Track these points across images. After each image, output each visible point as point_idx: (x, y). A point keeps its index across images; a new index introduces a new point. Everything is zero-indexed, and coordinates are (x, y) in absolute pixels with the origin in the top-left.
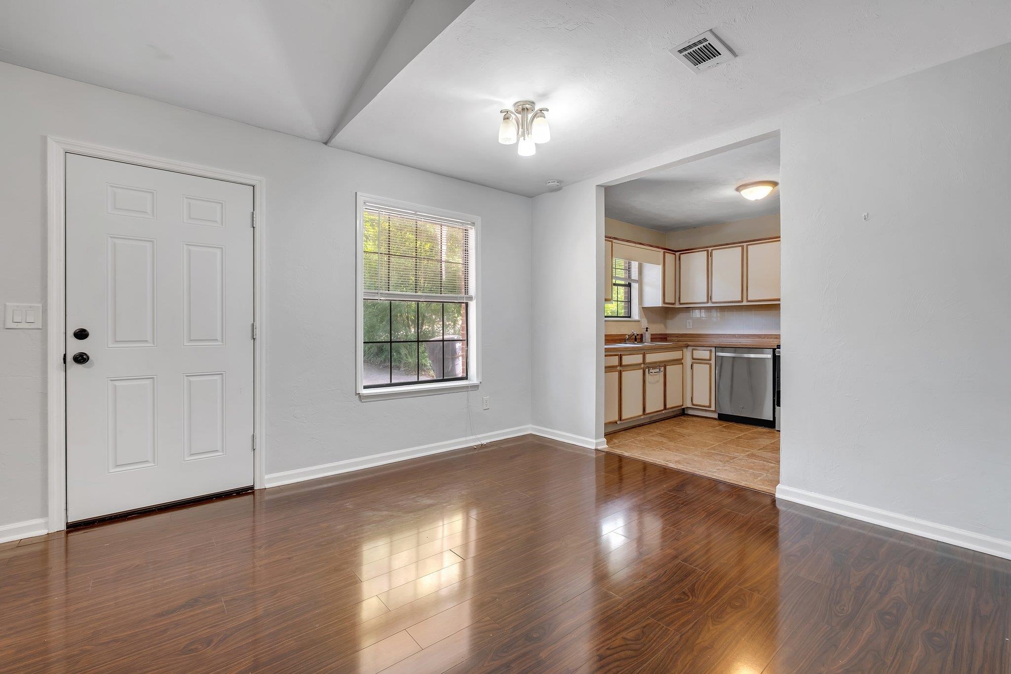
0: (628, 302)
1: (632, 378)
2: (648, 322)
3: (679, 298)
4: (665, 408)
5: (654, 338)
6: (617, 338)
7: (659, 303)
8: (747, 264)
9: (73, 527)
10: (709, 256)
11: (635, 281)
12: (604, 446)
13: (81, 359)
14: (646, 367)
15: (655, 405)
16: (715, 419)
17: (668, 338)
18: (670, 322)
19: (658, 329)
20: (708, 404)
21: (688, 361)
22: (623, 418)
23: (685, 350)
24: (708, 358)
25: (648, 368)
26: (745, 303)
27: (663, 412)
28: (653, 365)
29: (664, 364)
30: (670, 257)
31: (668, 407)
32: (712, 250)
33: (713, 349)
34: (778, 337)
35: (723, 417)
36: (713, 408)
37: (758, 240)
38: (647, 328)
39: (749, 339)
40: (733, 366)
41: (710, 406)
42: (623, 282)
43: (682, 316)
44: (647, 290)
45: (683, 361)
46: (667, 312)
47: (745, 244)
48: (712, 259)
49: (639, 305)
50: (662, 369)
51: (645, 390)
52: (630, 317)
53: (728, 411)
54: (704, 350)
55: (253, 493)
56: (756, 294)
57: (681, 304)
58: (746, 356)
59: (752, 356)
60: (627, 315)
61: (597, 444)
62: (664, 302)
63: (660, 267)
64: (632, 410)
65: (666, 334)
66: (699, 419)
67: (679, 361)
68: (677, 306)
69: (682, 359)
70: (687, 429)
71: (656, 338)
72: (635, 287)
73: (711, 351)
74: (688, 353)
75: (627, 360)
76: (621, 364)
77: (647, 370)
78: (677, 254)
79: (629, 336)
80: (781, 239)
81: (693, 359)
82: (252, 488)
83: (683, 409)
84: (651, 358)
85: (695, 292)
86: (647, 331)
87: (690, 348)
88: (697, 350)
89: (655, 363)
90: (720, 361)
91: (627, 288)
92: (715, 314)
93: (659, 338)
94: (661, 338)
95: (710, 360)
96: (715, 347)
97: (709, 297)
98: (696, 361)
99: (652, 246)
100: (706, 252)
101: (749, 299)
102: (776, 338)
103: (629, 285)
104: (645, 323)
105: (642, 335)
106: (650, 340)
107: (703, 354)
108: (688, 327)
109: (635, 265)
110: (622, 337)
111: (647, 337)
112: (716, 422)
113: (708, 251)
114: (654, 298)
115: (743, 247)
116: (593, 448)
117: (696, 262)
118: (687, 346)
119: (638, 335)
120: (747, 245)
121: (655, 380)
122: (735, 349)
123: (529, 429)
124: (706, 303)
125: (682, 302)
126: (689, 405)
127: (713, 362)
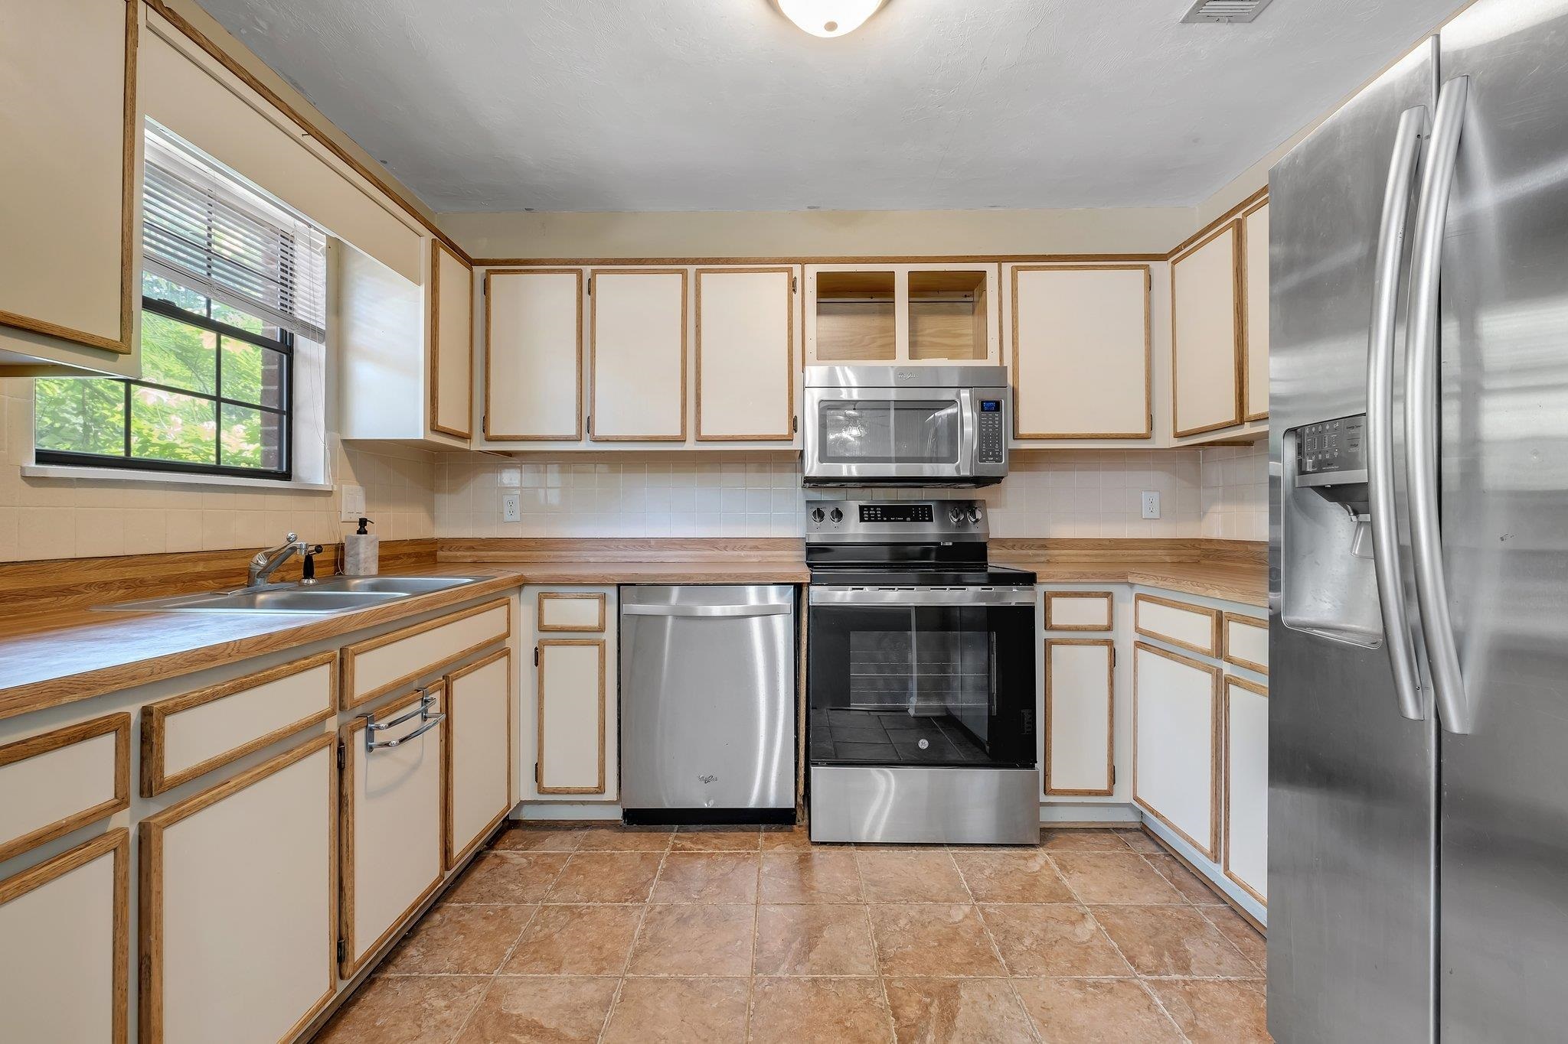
0: (279, 412)
2: (369, 499)
3: (485, 419)
6: (200, 568)
7: (415, 428)
8: (698, 326)
10: (585, 289)
11: (311, 331)
14: (352, 728)
16: (615, 827)
17: (440, 553)
18: (446, 502)
19: (405, 523)
20: (592, 781)
21: (525, 642)
23: (514, 599)
24: (595, 623)
25: (369, 720)
26: (690, 445)
29: (442, 678)
30: (450, 265)
32: (594, 272)
33: (612, 593)
35: (639, 818)
36: (611, 794)
37: (728, 261)
38: (363, 522)
39: (685, 553)
41: (601, 789)
42: (255, 325)
43: (488, 481)
44: (363, 374)
45: (508, 643)
46: (438, 462)
47: (692, 269)
48: (593, 301)
49: (327, 428)
51: (351, 853)
52: (287, 476)
54: (582, 597)
57: (489, 439)
60: (275, 468)
62: (434, 427)
63: (421, 292)
65: (434, 542)
67: (495, 649)
68: (477, 445)
69: (508, 634)
71: (397, 557)
72: (310, 353)
73: (603, 598)
74: (524, 608)
77: (360, 737)
78: (478, 269)
79: (268, 556)
81: (542, 629)
85: (538, 403)
86: (362, 531)
87: (531, 593)
88: (555, 596)
91: (276, 354)
93: (409, 555)
94: (418, 555)
95: (601, 629)
96: (619, 586)
97: (586, 424)
98: (551, 635)
100: (574, 277)
101: (703, 433)
103: (284, 348)
104: (353, 502)
105: (340, 548)
106: (374, 569)
107: (581, 610)
108: (507, 517)
110: (237, 564)
111: (365, 555)
113: (580, 273)
114: (390, 405)
115: (684, 275)
117: (540, 302)
118: (521, 584)
119: (319, 549)
120: (699, 272)
124: (567, 439)
125: (493, 433)
126: (526, 790)
127: (610, 636)
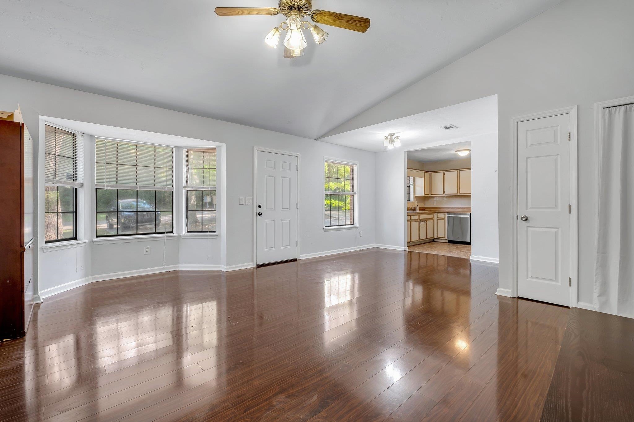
1: (415, 225)
2: (418, 202)
3: (431, 192)
4: (427, 238)
5: (421, 209)
6: (409, 209)
7: (422, 194)
8: (460, 178)
9: (259, 266)
10: (444, 174)
11: (412, 185)
12: (408, 250)
13: (260, 214)
14: (420, 221)
15: (423, 237)
16: (447, 243)
17: (425, 209)
18: (426, 202)
19: (421, 205)
20: (444, 237)
21: (435, 219)
22: (412, 241)
23: (434, 214)
24: (444, 217)
25: (421, 221)
26: (459, 195)
27: (426, 239)
28: (423, 220)
29: (426, 220)
30: (427, 174)
31: (428, 237)
32: (445, 172)
33: (446, 214)
34: (470, 208)
35: (450, 242)
36: (446, 238)
38: (417, 205)
39: (460, 209)
40: (454, 220)
43: (432, 199)
44: (417, 188)
46: (425, 198)
47: (459, 170)
48: (445, 176)
49: (414, 195)
50: (426, 222)
51: (420, 230)
52: (410, 200)
53: (452, 239)
54: (442, 214)
55: (297, 261)
56: (463, 191)
57: (431, 195)
58: (459, 216)
59: (462, 216)
61: (405, 249)
62: (425, 194)
63: (423, 179)
64: (415, 238)
66: (441, 243)
67: (432, 219)
68: (430, 195)
70: (435, 245)
72: (412, 187)
74: (435, 215)
75: (413, 218)
76: (411, 219)
78: (430, 173)
80: (471, 169)
82: (296, 259)
83: (433, 239)
84: (422, 217)
85: (438, 189)
87: (436, 213)
88: (439, 214)
89: (423, 219)
90: (448, 218)
92: (445, 199)
97: (444, 192)
98: (439, 218)
99: (420, 170)
100: (442, 173)
101: (460, 193)
102: (470, 209)
103: (409, 187)
104: (416, 203)
105: (415, 208)
106: (419, 210)
107: (442, 216)
108: (435, 204)
109: (412, 178)
110: (411, 208)
111: (418, 208)
112: (448, 244)
114: (420, 192)
115: (458, 171)
116: (404, 250)
117: (438, 176)
118: (435, 212)
121: (423, 225)
122: (454, 213)
123: (374, 245)
124: (442, 194)
125: (432, 194)
126: (436, 237)
127: (446, 219)
